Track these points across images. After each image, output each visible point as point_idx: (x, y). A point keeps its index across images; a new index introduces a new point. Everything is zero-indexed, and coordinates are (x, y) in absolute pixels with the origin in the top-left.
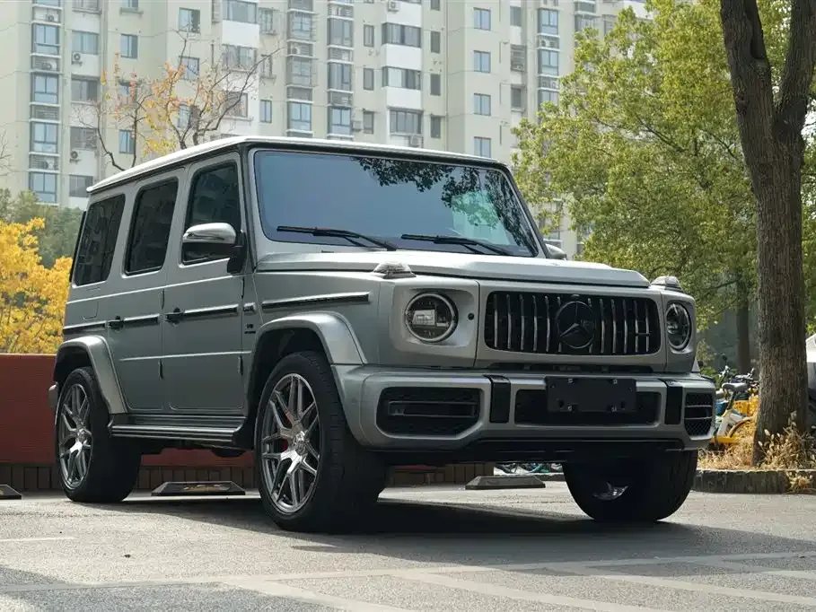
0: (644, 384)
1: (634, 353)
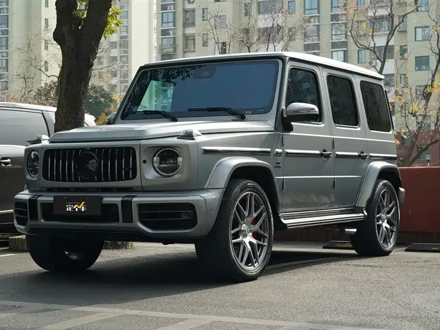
0: (108, 199)
1: (115, 181)
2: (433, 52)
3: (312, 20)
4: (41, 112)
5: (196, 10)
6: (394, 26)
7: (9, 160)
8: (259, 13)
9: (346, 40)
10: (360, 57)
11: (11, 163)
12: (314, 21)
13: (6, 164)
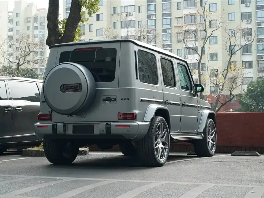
2: (227, 51)
3: (152, 32)
4: (35, 82)
5: (86, 25)
6: (207, 37)
7: (21, 108)
8: (122, 28)
9: (171, 43)
10: (179, 53)
11: (22, 109)
12: (153, 32)
13: (20, 110)
